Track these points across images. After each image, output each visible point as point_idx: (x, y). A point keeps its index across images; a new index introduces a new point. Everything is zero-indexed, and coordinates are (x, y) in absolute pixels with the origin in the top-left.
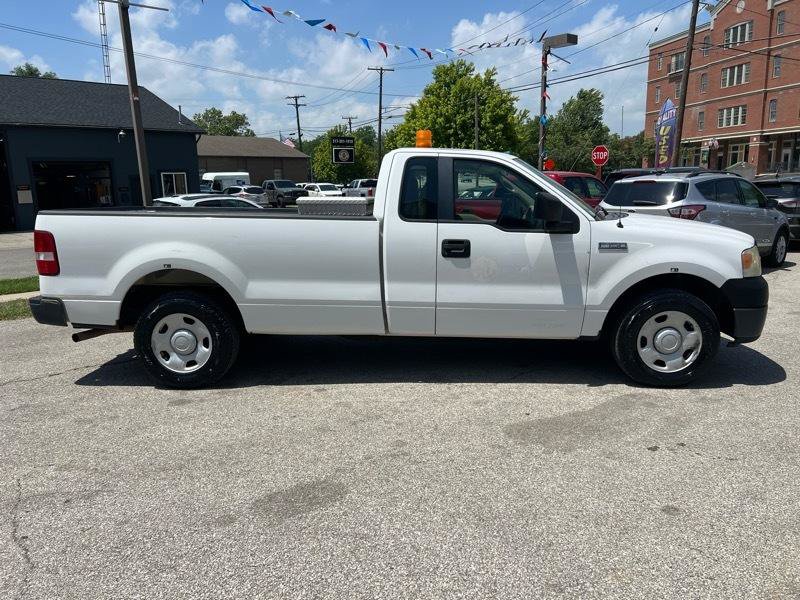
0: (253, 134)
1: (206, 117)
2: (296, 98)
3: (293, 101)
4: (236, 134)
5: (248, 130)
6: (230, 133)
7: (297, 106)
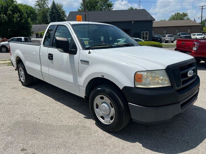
0: (189, 19)
1: (175, 15)
2: (202, 7)
3: (201, 7)
4: (183, 19)
5: (188, 18)
6: (182, 19)
7: (202, 9)
